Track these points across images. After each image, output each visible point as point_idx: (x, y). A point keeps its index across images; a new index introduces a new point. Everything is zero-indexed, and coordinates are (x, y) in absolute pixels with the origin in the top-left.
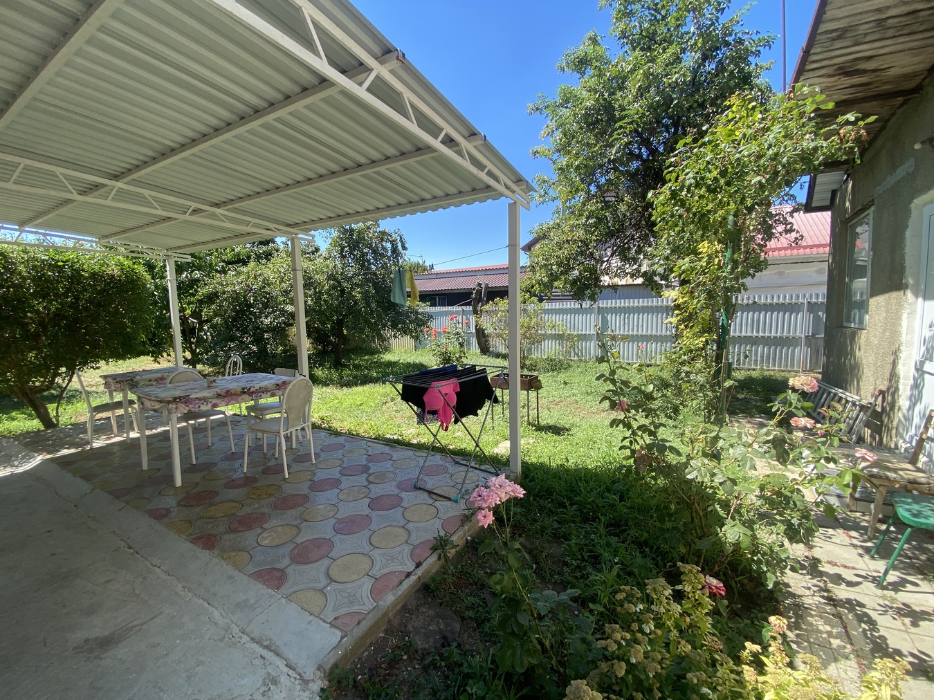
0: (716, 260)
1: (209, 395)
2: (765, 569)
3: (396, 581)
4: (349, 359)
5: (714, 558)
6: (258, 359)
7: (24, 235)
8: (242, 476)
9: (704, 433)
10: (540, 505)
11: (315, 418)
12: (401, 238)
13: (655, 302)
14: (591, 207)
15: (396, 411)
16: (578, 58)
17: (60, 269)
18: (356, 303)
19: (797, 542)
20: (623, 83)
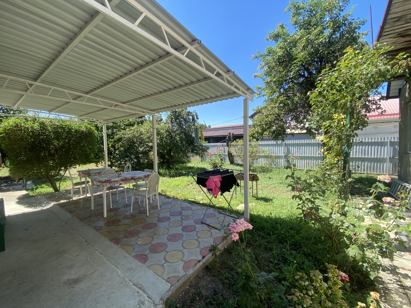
0: (342, 123)
1: (119, 180)
2: (369, 270)
3: (194, 264)
4: (173, 165)
5: (344, 264)
6: (137, 165)
7: (51, 115)
8: (130, 214)
9: (338, 203)
10: (258, 234)
11: (160, 190)
12: (196, 114)
13: (312, 141)
14: (281, 99)
15: (193, 188)
16: (275, 34)
17: (64, 129)
18: (177, 142)
19: (385, 257)
20: (296, 44)
